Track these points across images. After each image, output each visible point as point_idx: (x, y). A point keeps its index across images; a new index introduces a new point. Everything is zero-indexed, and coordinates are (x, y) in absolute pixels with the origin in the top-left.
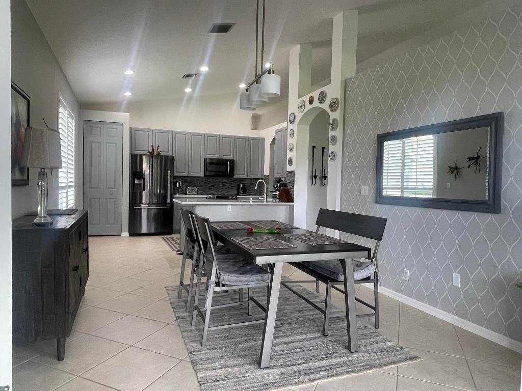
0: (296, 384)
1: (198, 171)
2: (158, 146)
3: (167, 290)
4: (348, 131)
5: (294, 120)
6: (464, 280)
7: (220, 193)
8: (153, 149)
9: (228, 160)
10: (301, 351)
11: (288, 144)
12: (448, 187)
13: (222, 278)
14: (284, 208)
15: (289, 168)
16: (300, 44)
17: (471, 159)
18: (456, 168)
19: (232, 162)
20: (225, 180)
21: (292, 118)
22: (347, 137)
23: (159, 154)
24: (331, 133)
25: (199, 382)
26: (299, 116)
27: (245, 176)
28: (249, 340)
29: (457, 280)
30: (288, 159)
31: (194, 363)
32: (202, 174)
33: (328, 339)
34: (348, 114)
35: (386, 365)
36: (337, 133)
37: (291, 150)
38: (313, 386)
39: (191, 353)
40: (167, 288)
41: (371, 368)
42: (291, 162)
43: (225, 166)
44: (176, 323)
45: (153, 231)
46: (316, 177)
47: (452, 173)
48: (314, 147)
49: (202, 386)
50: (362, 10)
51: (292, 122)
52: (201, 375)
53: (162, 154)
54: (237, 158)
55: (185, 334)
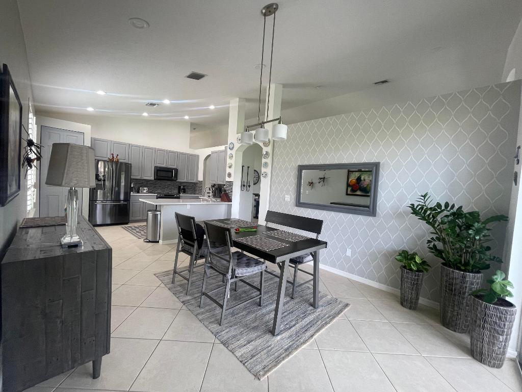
0: (304, 343)
1: (150, 176)
2: (118, 155)
3: (157, 277)
4: (275, 160)
5: (233, 147)
6: (353, 253)
7: (166, 192)
8: (113, 157)
9: (173, 169)
10: (288, 314)
11: (227, 164)
12: (307, 193)
13: (236, 272)
14: (224, 206)
15: (228, 179)
16: (240, 98)
17: (321, 179)
18: (312, 183)
19: (176, 170)
20: (169, 183)
21: (231, 146)
22: (275, 164)
23: (118, 161)
24: (264, 161)
25: (241, 362)
26: (237, 146)
27: (185, 180)
28: (249, 312)
29: (349, 253)
30: (227, 173)
31: (225, 343)
32: (152, 178)
33: (296, 301)
34: (276, 150)
35: (339, 313)
36: (269, 160)
37: (230, 167)
38: (313, 341)
39: (216, 334)
40: (157, 275)
41: (334, 318)
42: (229, 175)
43: (171, 173)
44: (184, 307)
45: (109, 222)
46: (244, 186)
47: (310, 185)
48: (248, 167)
49: (246, 365)
50: (285, 86)
51: (231, 149)
52: (238, 354)
53: (120, 161)
54: (179, 168)
55: (200, 317)
